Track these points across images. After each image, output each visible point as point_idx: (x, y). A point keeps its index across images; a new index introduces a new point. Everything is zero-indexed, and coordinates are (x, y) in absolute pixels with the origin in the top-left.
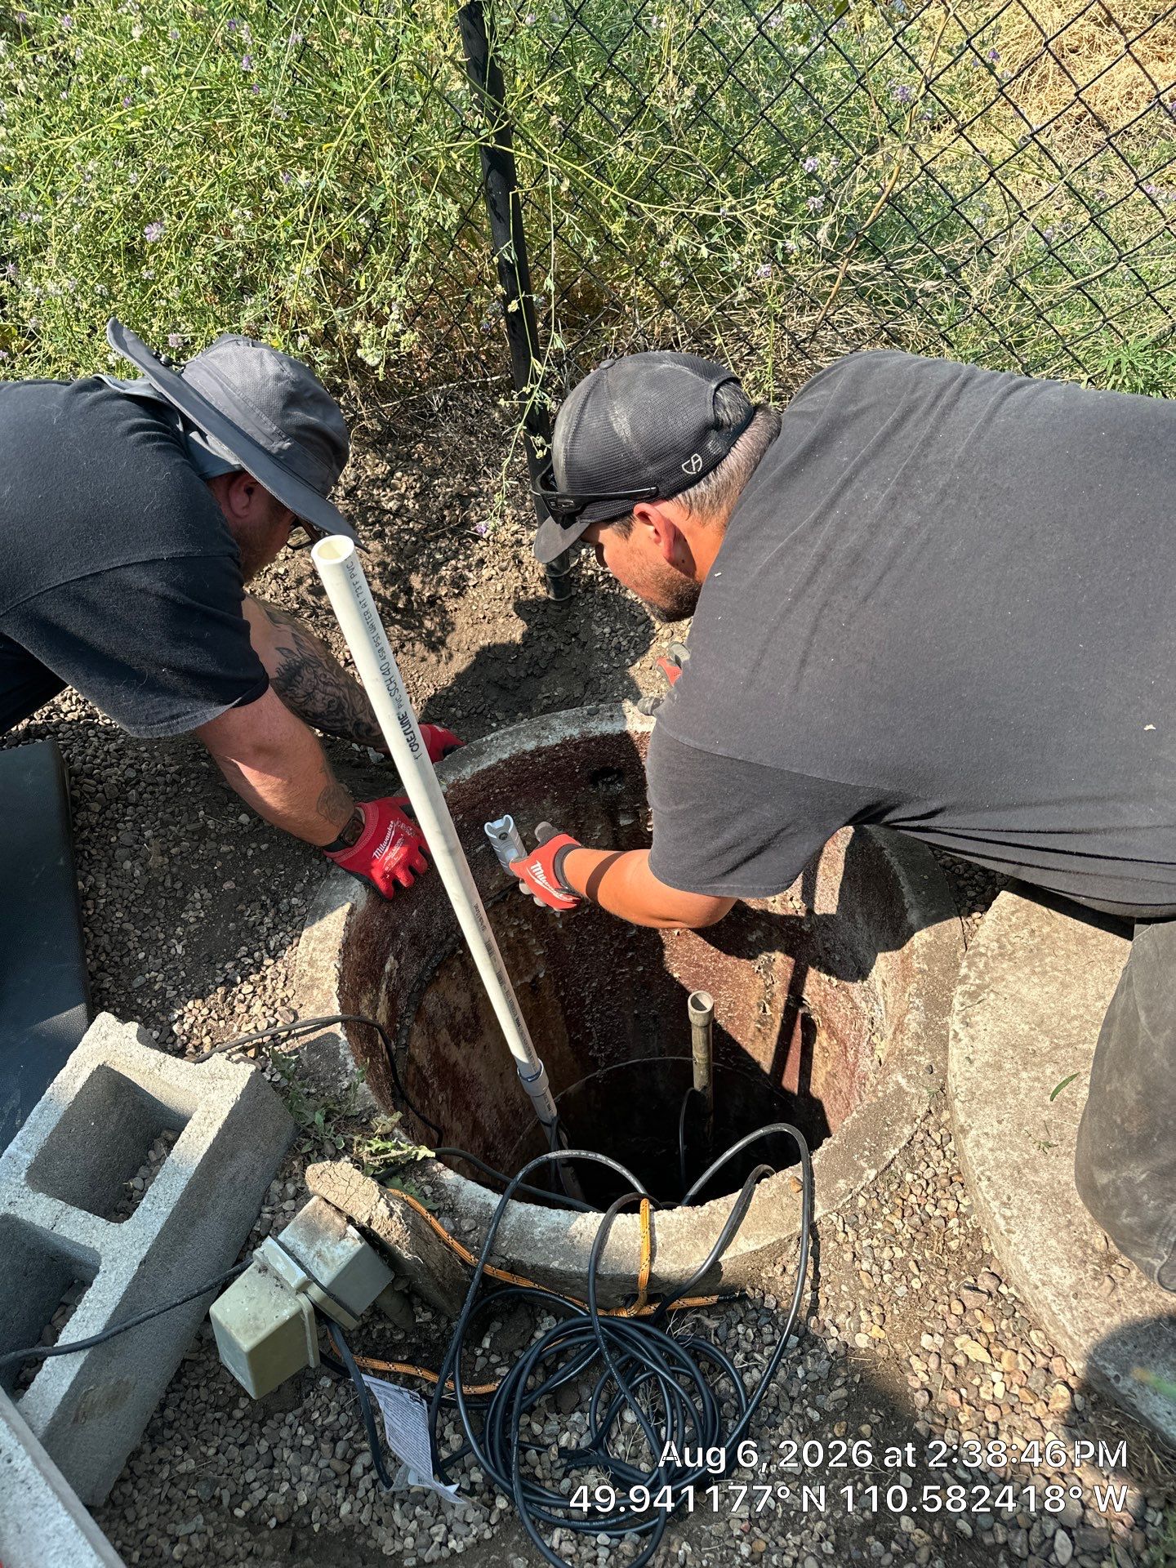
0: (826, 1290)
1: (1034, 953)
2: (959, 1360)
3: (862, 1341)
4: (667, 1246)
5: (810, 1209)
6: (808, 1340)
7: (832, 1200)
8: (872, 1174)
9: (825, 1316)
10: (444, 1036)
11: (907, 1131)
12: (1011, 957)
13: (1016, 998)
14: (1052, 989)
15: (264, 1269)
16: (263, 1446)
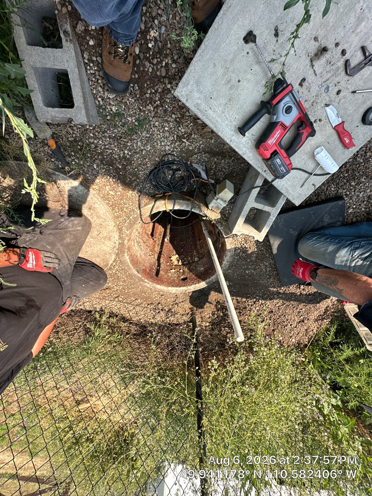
0: (137, 199)
1: (105, 254)
2: (114, 191)
3: (131, 192)
4: (163, 205)
5: (140, 212)
6: (140, 191)
7: (137, 213)
8: (131, 218)
9: (137, 195)
10: (213, 232)
11: (126, 224)
12: (109, 253)
13: (108, 247)
14: (102, 248)
15: (225, 201)
16: (231, 168)
